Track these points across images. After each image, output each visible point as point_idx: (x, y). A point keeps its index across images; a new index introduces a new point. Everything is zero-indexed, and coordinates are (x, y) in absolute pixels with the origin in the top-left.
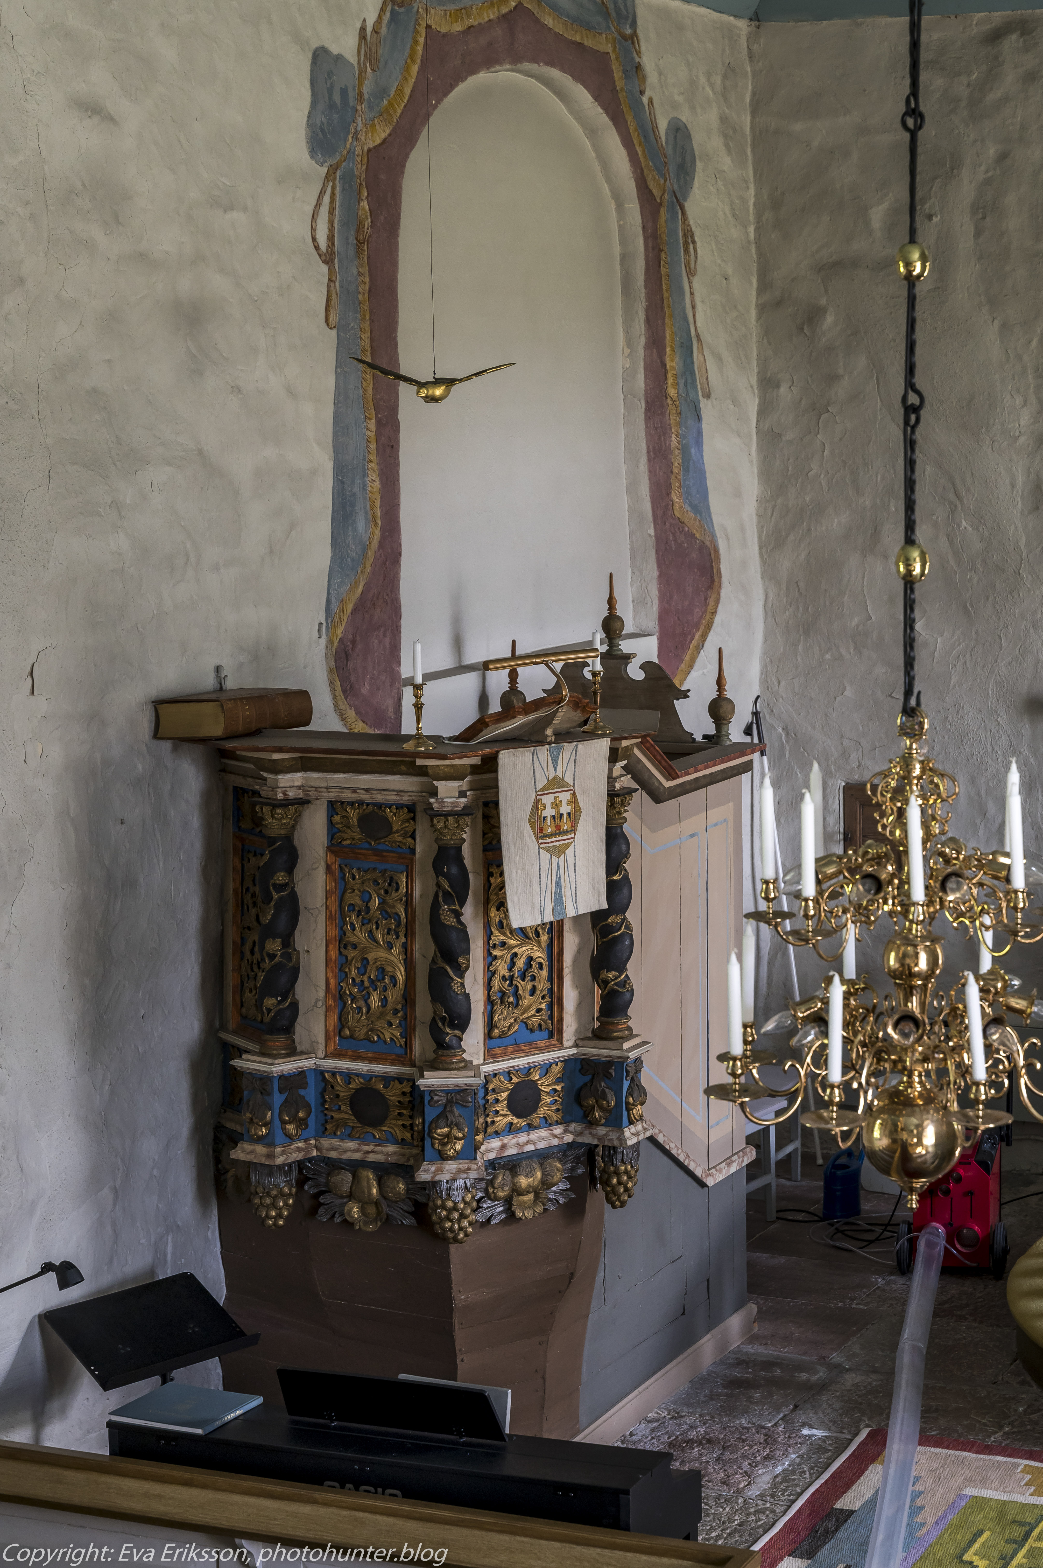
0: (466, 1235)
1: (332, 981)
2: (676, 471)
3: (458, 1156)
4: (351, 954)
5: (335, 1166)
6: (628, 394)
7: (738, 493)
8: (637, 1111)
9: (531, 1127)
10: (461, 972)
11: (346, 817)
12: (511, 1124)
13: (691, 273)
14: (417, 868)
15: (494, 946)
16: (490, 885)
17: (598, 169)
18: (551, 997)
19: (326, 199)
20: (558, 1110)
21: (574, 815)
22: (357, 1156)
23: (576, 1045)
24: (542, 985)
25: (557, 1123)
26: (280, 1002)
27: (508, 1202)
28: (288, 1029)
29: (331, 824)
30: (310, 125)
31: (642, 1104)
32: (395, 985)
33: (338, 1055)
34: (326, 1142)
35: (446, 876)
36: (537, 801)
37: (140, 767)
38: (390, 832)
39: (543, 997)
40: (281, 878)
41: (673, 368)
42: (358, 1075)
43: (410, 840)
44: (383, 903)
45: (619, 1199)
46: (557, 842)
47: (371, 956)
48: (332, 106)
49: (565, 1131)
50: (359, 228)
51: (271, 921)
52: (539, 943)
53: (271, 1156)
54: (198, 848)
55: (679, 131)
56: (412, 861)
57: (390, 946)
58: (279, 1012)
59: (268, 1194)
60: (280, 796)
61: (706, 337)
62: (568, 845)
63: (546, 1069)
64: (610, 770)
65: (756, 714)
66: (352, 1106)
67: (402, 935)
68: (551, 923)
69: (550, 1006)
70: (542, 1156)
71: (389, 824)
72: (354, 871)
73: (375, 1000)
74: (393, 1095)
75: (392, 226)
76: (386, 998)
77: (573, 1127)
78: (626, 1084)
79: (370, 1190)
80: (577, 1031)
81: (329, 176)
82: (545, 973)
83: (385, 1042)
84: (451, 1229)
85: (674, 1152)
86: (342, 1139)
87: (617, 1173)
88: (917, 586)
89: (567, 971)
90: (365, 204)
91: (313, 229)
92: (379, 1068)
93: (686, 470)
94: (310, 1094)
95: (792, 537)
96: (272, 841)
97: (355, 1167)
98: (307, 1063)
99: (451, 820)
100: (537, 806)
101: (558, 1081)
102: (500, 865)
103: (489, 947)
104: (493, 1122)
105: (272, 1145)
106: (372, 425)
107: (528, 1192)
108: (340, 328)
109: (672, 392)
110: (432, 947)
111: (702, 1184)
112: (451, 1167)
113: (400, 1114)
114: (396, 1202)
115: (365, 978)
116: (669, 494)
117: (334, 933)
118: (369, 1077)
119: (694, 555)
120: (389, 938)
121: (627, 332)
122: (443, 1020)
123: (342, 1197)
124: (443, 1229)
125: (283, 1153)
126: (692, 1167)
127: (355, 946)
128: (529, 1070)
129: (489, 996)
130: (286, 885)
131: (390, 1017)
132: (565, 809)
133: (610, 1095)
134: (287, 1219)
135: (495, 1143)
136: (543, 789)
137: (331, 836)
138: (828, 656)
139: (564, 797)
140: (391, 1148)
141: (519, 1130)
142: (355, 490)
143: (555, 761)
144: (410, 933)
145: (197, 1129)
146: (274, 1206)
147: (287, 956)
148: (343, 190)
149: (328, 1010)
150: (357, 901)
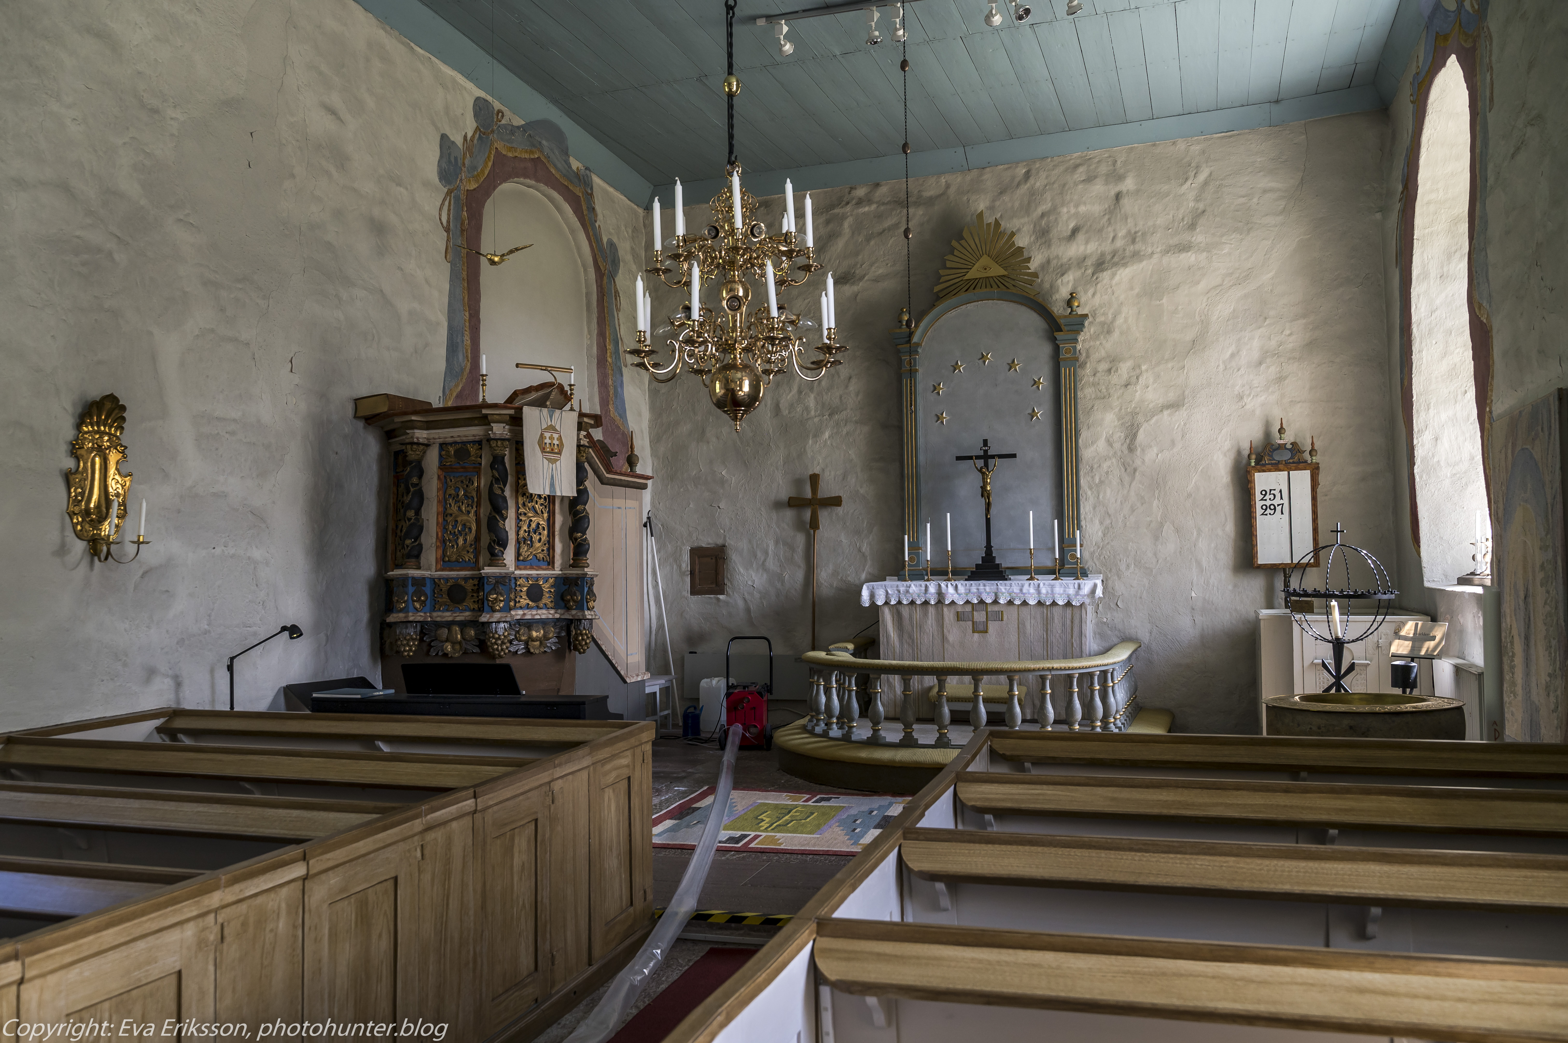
0: (505, 654)
1: (440, 534)
2: (611, 396)
3: (501, 610)
4: (449, 519)
5: (438, 625)
6: (589, 356)
7: (640, 414)
8: (591, 604)
9: (538, 608)
10: (504, 519)
11: (448, 452)
12: (528, 604)
13: (618, 310)
14: (482, 472)
15: (521, 514)
16: (519, 483)
17: (575, 251)
18: (549, 544)
19: (447, 203)
20: (552, 601)
21: (561, 446)
22: (450, 619)
23: (561, 570)
24: (544, 538)
25: (552, 608)
26: (413, 542)
27: (526, 643)
28: (418, 556)
29: (441, 456)
30: (439, 165)
31: (594, 601)
32: (471, 532)
33: (442, 570)
34: (435, 614)
35: (497, 470)
36: (542, 434)
37: (347, 430)
38: (470, 456)
39: (545, 544)
40: (415, 480)
41: (610, 349)
42: (451, 578)
43: (479, 459)
44: (465, 491)
45: (582, 648)
46: (552, 456)
47: (459, 519)
48: (450, 162)
49: (556, 613)
50: (462, 224)
51: (410, 501)
52: (543, 516)
53: (407, 617)
54: (375, 481)
55: (611, 244)
56: (480, 468)
57: (469, 512)
58: (413, 548)
59: (405, 639)
60: (415, 440)
61: (625, 340)
62: (558, 460)
63: (546, 580)
64: (578, 435)
65: (649, 518)
66: (449, 595)
67: (474, 507)
68: (549, 496)
69: (548, 550)
70: (543, 623)
71: (469, 452)
72: (452, 478)
73: (461, 541)
74: (469, 586)
75: (478, 228)
76: (466, 539)
77: (559, 611)
78: (586, 589)
79: (457, 637)
80: (562, 564)
81: (449, 193)
82: (546, 532)
83: (465, 561)
84: (497, 649)
85: (610, 657)
86: (443, 611)
87: (582, 635)
88: (734, 98)
89: (556, 533)
90: (465, 213)
91: (440, 215)
92: (463, 573)
93: (616, 397)
94: (428, 589)
95: (665, 436)
96: (411, 462)
97: (449, 625)
98: (426, 573)
99: (499, 443)
100: (542, 437)
101: (552, 586)
102: (524, 474)
103: (518, 515)
104: (519, 601)
105: (408, 612)
106: (467, 314)
107: (537, 640)
108: (453, 264)
109: (609, 360)
110: (489, 508)
111: (625, 682)
112: (497, 616)
113: (472, 596)
114: (469, 641)
115: (456, 530)
116: (608, 405)
117: (441, 509)
118: (456, 579)
119: (620, 436)
120: (468, 509)
121: (588, 328)
122: (494, 541)
123: (442, 642)
124: (493, 649)
125: (413, 616)
126: (619, 669)
127: (451, 515)
128: (537, 578)
129: (518, 539)
130: (417, 484)
131: (468, 548)
132: (556, 442)
133: (578, 593)
134: (414, 652)
135: (520, 612)
136: (545, 429)
137: (440, 462)
138: (682, 490)
139: (556, 436)
140: (467, 613)
141: (532, 608)
142: (458, 341)
143: (551, 417)
144: (479, 505)
145: (372, 620)
146: (408, 645)
147: (417, 520)
148: (455, 203)
149: (437, 547)
150: (453, 492)
